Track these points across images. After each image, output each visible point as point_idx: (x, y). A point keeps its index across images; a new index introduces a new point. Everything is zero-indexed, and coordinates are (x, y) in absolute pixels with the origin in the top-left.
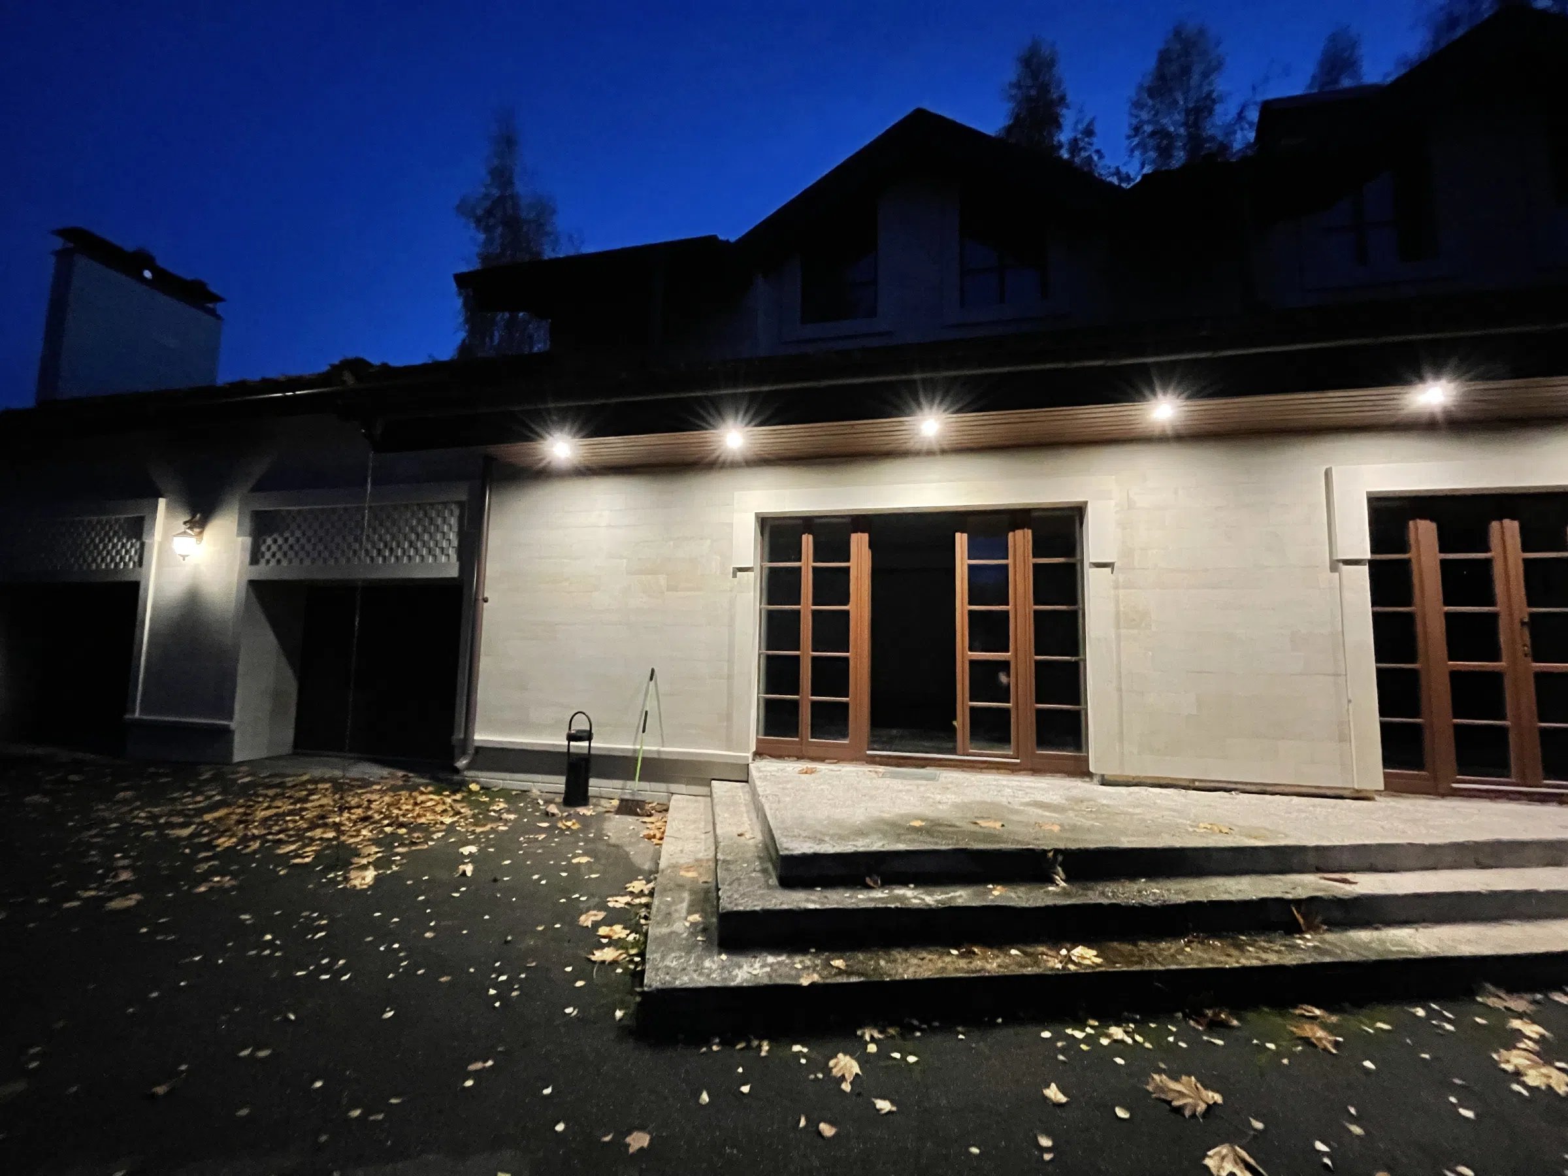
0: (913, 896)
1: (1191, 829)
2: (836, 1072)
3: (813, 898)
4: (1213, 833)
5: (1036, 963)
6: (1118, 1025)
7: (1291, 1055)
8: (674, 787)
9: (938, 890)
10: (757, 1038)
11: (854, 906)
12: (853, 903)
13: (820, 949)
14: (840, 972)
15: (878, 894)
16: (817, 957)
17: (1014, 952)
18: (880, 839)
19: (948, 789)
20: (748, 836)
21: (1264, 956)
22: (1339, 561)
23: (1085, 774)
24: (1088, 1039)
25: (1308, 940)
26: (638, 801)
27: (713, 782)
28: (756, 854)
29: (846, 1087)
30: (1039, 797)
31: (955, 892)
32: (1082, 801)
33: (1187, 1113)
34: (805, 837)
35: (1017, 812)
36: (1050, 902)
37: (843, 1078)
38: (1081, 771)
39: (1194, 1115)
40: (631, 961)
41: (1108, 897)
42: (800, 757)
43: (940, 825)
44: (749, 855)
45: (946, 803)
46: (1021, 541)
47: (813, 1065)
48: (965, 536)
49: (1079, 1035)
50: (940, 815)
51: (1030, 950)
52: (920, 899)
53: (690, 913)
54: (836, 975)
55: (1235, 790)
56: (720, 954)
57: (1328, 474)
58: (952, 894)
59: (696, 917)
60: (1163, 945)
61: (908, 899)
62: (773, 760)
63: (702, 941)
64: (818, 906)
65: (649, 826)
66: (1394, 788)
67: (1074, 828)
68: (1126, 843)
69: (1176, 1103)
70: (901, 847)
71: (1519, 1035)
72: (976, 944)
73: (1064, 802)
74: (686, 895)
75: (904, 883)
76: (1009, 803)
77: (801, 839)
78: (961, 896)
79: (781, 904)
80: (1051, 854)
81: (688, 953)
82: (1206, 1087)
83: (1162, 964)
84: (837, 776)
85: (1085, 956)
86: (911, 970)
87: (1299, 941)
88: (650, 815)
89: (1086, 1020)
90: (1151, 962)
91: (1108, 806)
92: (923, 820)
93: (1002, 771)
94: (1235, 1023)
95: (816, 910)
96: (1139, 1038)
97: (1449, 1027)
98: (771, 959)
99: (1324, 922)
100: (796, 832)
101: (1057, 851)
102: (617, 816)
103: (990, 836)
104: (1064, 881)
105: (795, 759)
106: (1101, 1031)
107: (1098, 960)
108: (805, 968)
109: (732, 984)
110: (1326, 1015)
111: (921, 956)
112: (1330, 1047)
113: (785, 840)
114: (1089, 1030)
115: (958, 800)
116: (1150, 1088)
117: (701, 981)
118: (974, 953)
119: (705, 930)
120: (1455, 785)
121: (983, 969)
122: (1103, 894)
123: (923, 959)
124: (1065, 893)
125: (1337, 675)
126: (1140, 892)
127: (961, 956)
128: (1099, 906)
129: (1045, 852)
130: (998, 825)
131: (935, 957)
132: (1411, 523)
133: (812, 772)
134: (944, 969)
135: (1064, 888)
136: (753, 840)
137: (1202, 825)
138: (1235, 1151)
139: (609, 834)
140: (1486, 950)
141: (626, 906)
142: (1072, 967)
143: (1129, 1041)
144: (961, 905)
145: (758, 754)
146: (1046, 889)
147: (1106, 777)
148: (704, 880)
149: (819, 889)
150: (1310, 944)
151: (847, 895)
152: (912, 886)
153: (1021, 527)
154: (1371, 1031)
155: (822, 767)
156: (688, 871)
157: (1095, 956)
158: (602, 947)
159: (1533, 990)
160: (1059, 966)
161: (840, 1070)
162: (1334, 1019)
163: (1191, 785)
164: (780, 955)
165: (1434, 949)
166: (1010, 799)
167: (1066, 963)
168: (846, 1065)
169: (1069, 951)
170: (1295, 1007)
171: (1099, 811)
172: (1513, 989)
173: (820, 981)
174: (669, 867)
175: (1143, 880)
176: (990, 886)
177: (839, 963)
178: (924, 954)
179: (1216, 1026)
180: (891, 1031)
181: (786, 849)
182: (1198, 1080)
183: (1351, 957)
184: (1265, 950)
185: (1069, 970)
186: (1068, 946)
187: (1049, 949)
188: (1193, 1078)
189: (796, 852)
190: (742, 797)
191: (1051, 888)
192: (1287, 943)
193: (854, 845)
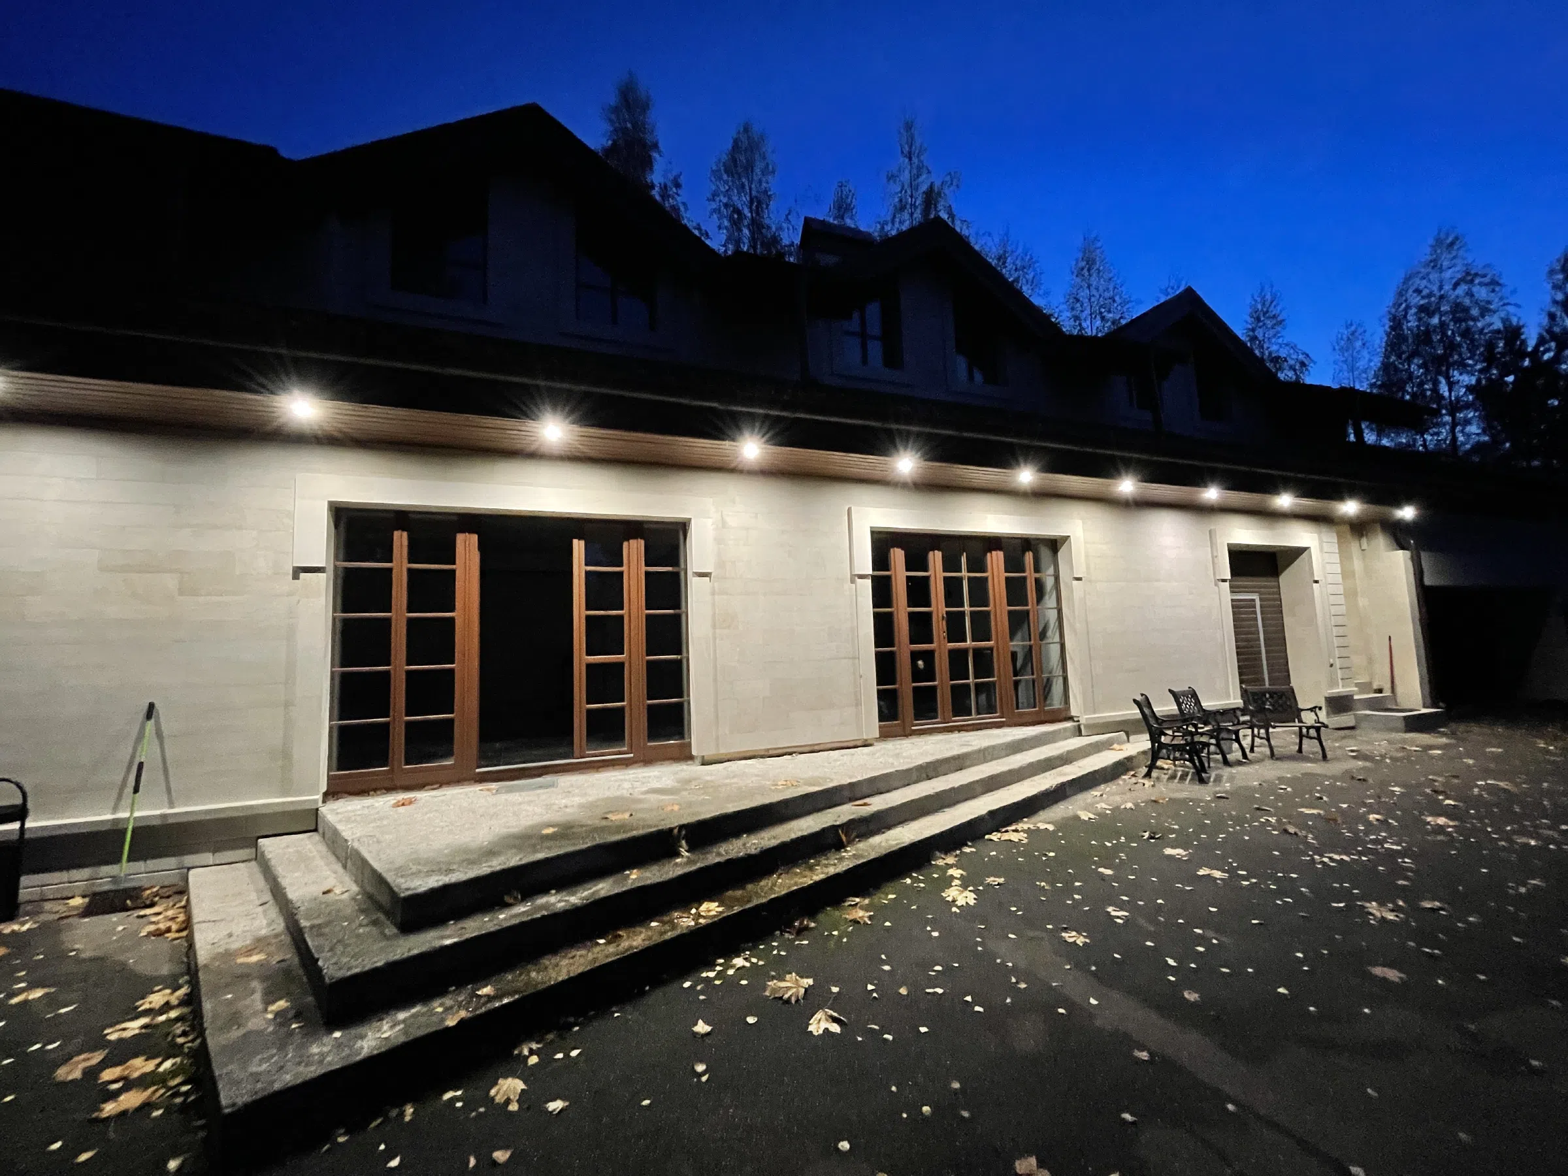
0: (557, 901)
1: (773, 788)
2: (499, 1099)
3: (448, 932)
4: (788, 788)
5: (674, 927)
6: (739, 956)
7: (848, 935)
8: (189, 860)
9: (580, 888)
10: (395, 1106)
11: (498, 928)
12: (495, 925)
13: (460, 985)
14: (490, 998)
15: (522, 909)
16: (459, 994)
17: (653, 924)
18: (516, 855)
19: (569, 792)
20: (338, 891)
21: (826, 870)
22: (855, 575)
23: (690, 758)
24: (719, 975)
25: (850, 851)
26: (125, 890)
27: (260, 840)
28: (357, 908)
29: (514, 1107)
30: (656, 785)
31: (595, 886)
32: (690, 781)
33: (793, 1000)
34: (427, 872)
35: (640, 801)
36: (680, 871)
37: (508, 1101)
38: (685, 755)
39: (797, 1001)
40: (177, 1094)
41: (722, 855)
42: (390, 789)
43: (572, 827)
44: (349, 911)
45: (573, 806)
46: (634, 550)
47: (470, 1104)
48: (582, 543)
49: (712, 974)
50: (569, 818)
51: (666, 918)
52: (566, 901)
53: (268, 1002)
54: (485, 1004)
55: (795, 753)
56: (331, 1032)
57: (849, 510)
58: (594, 889)
59: (282, 1004)
60: (763, 883)
61: (553, 904)
62: (351, 798)
63: (299, 1027)
64: (456, 940)
65: (154, 919)
66: (885, 735)
67: (690, 804)
68: (731, 808)
69: (786, 996)
70: (540, 856)
71: (952, 877)
72: (619, 929)
73: (676, 784)
74: (256, 984)
75: (545, 891)
76: (631, 794)
77: (422, 875)
78: (603, 888)
79: (409, 950)
80: (676, 831)
81: (282, 1047)
82: (802, 977)
83: (766, 897)
84: (443, 801)
85: (711, 909)
86: (564, 971)
87: (844, 854)
88: (152, 905)
89: (715, 961)
90: (757, 898)
91: (712, 781)
92: (552, 826)
93: (617, 767)
94: (813, 925)
95: (455, 944)
96: (754, 960)
97: (922, 885)
98: (402, 1016)
99: (857, 837)
100: (414, 868)
101: (681, 827)
102: (87, 920)
103: (622, 827)
104: (687, 851)
105: (384, 791)
106: (727, 966)
107: (720, 909)
108: (447, 1010)
109: (358, 1058)
110: (862, 899)
111: (570, 955)
112: (866, 920)
113: (403, 880)
114: (718, 968)
115: (583, 800)
116: (767, 993)
117: (312, 1071)
118: (620, 936)
119: (298, 1016)
120: (913, 728)
121: (631, 947)
122: (719, 854)
123: (573, 957)
124: (690, 862)
125: (854, 658)
126: (744, 845)
127: (609, 943)
128: (719, 863)
129: (671, 830)
130: (627, 816)
131: (583, 952)
132: (892, 550)
133: (411, 803)
134: (595, 960)
135: (688, 857)
136: (346, 894)
137: (780, 783)
138: (826, 1012)
139: (77, 946)
140: (936, 830)
141: (143, 1031)
142: (702, 921)
143: (748, 964)
144: (604, 896)
145: (330, 795)
146: (673, 863)
147: (705, 758)
148: (278, 959)
149: (452, 922)
150: (850, 854)
151: (486, 919)
152: (553, 892)
153: (635, 537)
154: (886, 902)
155: (422, 796)
156: (251, 955)
157: (718, 907)
158: (115, 1095)
159: (955, 849)
160: (693, 923)
161: (504, 1095)
162: (867, 901)
163: (766, 753)
164: (413, 1005)
165: (912, 838)
166: (631, 791)
167: (698, 919)
168: (509, 1088)
169: (697, 909)
170: (844, 902)
171: (706, 787)
172: (947, 851)
173: (469, 1015)
174: (214, 959)
175: (745, 836)
176: (628, 872)
177: (487, 990)
178: (574, 952)
179: (801, 932)
180: (550, 1037)
181: (407, 889)
182: (797, 974)
183: (873, 856)
184: (826, 866)
185: (701, 923)
186: (696, 905)
187: (683, 913)
188: (794, 974)
189: (422, 889)
190: (313, 849)
191: (678, 860)
192: (838, 857)
193: (489, 866)
